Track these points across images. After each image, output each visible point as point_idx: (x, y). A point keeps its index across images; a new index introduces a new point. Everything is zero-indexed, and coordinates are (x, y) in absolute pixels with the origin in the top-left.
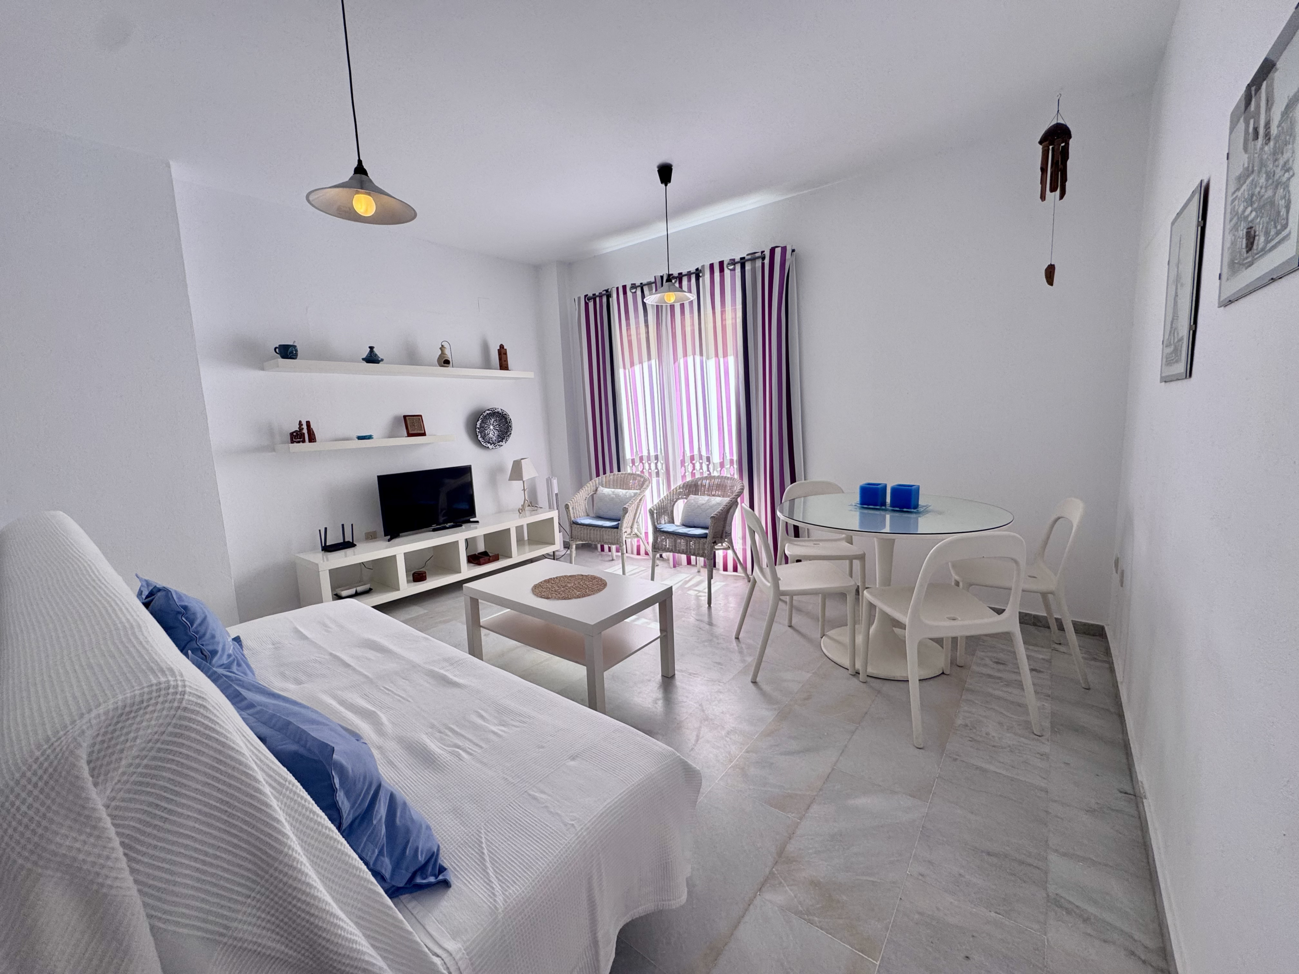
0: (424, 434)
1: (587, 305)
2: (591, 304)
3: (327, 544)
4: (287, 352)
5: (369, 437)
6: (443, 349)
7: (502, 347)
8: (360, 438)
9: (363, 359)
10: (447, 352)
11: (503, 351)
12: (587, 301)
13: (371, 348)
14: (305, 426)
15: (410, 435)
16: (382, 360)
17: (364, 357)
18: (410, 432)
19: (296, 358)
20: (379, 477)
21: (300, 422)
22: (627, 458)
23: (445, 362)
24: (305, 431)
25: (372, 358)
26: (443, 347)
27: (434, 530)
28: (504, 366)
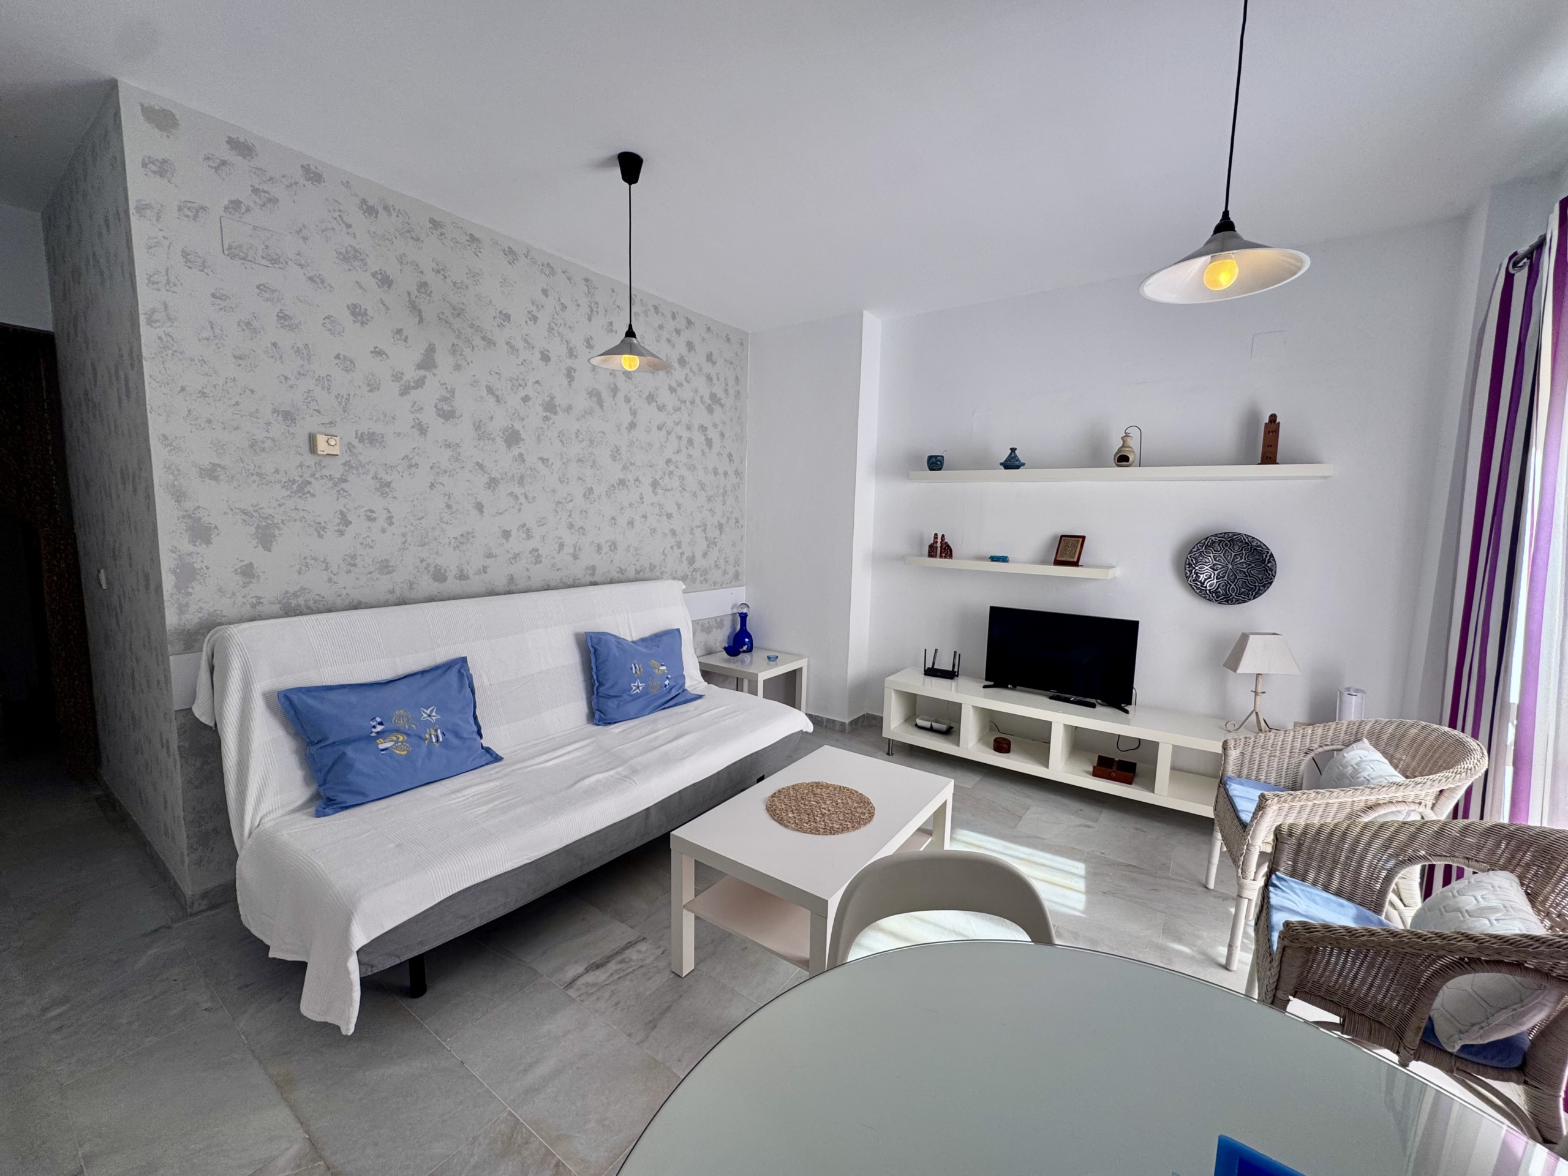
0: (1076, 564)
1: (1509, 279)
2: (1521, 278)
3: (935, 667)
4: (935, 463)
5: (1004, 559)
6: (1125, 439)
7: (1273, 418)
8: (994, 559)
9: (1001, 464)
10: (1133, 443)
11: (1274, 426)
12: (1511, 271)
13: (1013, 450)
14: (939, 540)
15: (1058, 563)
16: (1023, 464)
17: (1002, 461)
18: (1058, 559)
19: (940, 469)
20: (993, 609)
21: (936, 534)
22: (1511, 701)
23: (1123, 460)
24: (939, 545)
25: (1012, 463)
26: (1127, 435)
27: (1052, 698)
28: (1269, 457)
